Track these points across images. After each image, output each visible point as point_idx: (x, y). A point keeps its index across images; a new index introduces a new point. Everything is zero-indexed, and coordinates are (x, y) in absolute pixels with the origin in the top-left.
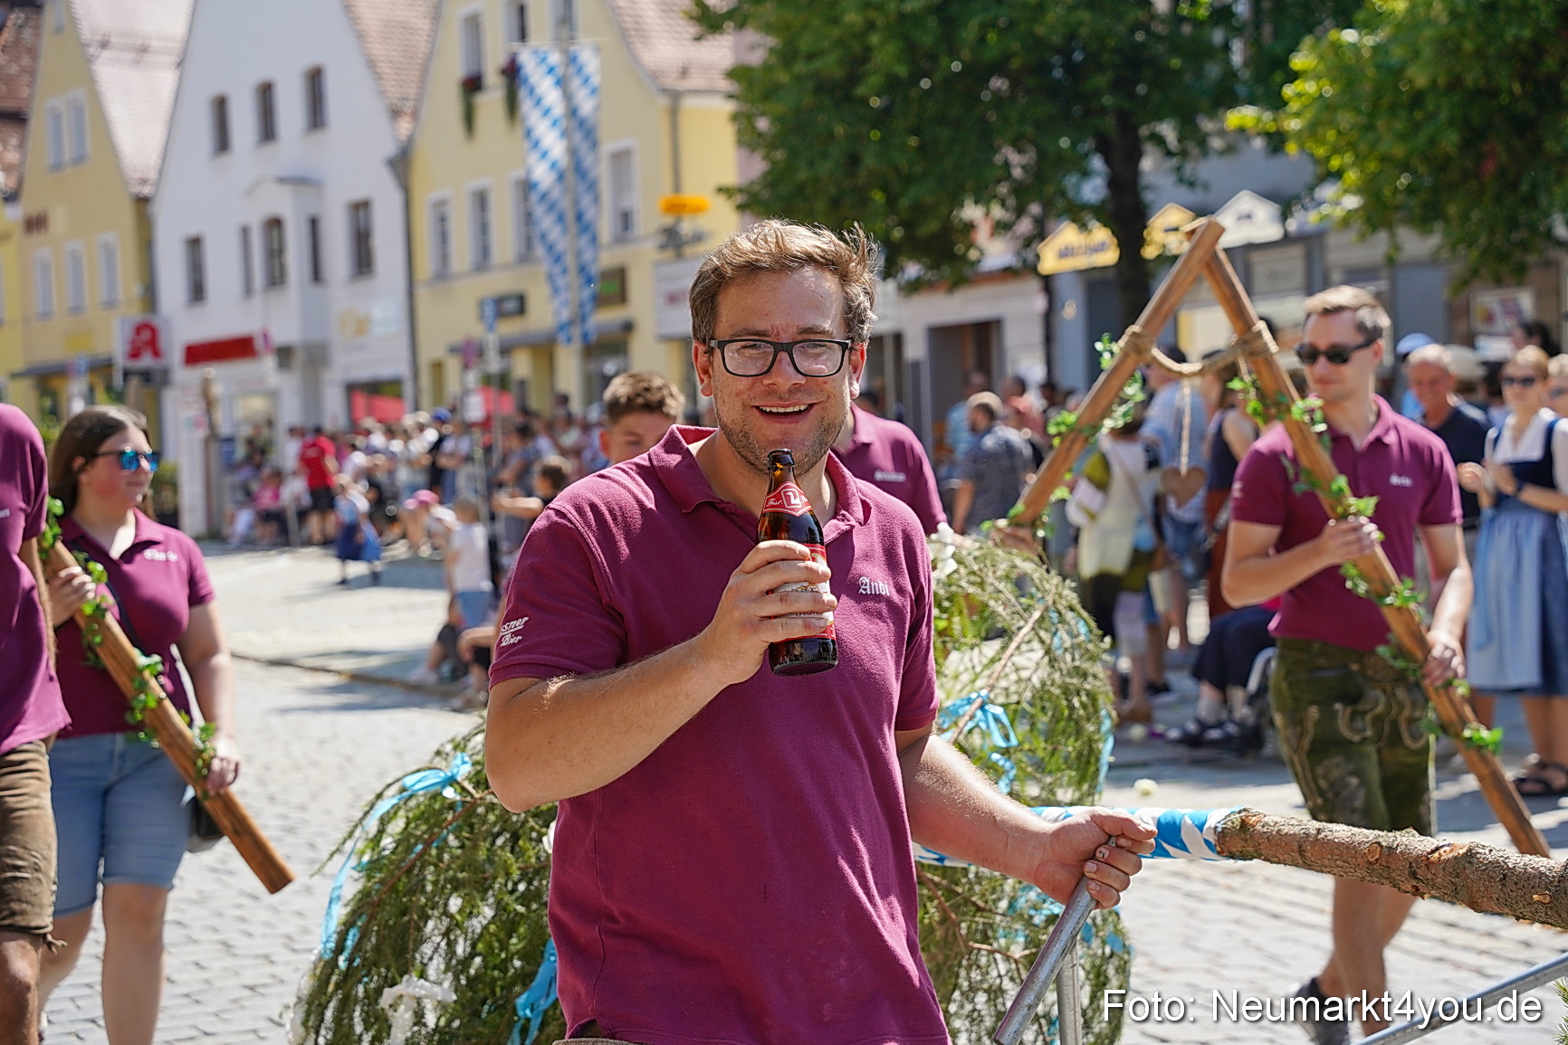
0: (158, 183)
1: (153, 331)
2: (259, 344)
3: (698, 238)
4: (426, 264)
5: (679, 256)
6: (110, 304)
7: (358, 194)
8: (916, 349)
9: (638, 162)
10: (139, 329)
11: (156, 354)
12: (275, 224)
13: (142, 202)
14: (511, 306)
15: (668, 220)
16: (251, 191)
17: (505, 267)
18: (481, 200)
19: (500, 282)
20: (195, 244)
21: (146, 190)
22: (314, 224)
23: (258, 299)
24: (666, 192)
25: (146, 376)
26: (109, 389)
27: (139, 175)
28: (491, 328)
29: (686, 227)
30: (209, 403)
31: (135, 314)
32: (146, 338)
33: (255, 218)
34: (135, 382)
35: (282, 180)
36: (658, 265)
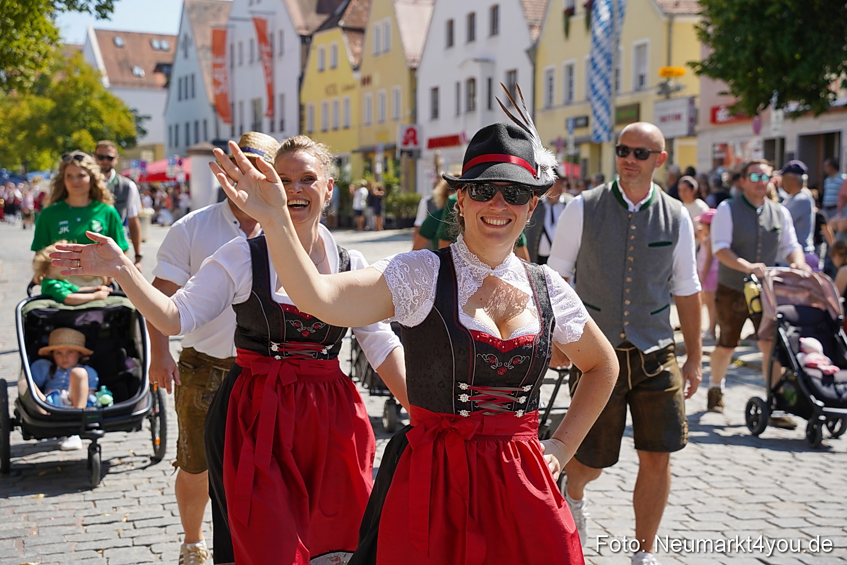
0: (420, 62)
1: (415, 132)
2: (461, 139)
3: (678, 89)
4: (541, 102)
5: (668, 98)
6: (396, 119)
7: (511, 67)
8: (792, 147)
9: (650, 51)
10: (408, 131)
11: (416, 143)
12: (472, 81)
13: (413, 70)
14: (581, 122)
15: (663, 80)
16: (462, 65)
17: (579, 103)
18: (570, 69)
19: (578, 110)
20: (435, 90)
21: (415, 65)
22: (490, 81)
23: (462, 118)
24: (662, 65)
25: (410, 153)
26: (394, 159)
27: (412, 58)
28: (571, 133)
29: (672, 84)
30: (437, 167)
31: (407, 123)
32: (411, 135)
33: (463, 78)
34: (405, 155)
35: (476, 60)
36: (656, 102)
